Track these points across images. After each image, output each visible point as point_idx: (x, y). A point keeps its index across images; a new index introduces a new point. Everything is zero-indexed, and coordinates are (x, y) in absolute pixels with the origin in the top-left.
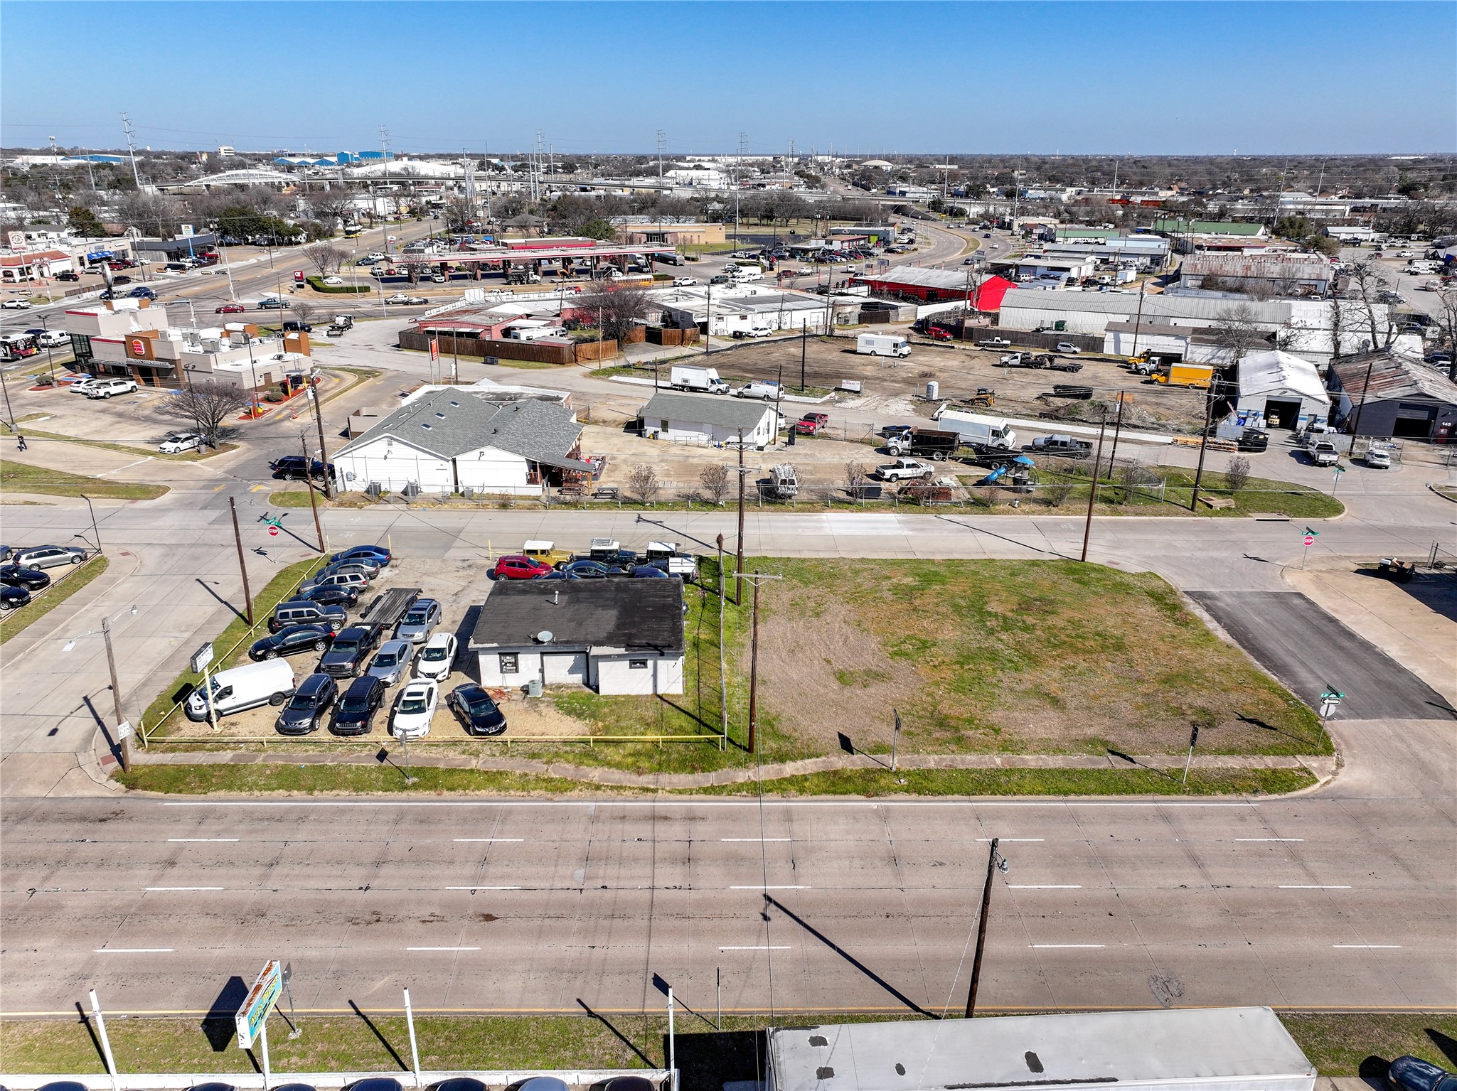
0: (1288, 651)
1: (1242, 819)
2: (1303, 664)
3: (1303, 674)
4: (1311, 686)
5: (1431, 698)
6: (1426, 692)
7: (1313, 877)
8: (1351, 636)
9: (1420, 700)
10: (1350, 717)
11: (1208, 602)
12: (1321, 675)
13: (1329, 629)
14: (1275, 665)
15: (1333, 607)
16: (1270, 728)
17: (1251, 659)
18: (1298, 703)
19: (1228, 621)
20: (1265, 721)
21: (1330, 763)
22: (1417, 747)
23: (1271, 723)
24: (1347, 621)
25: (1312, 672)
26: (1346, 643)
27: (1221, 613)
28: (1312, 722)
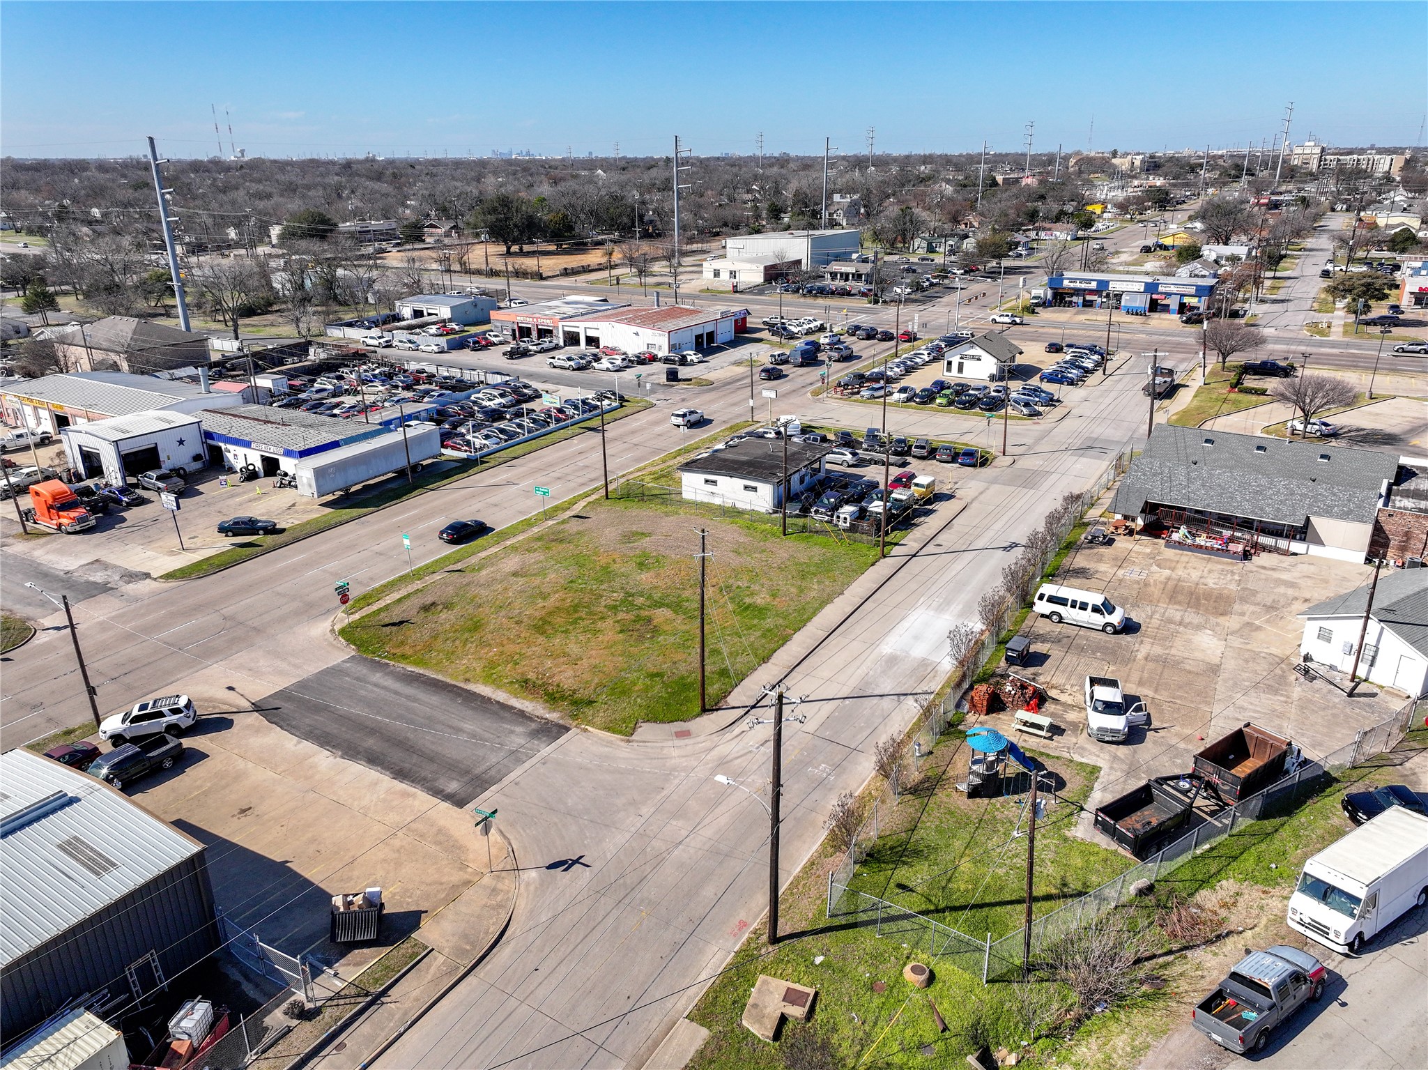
0: (415, 700)
1: (372, 579)
2: (396, 693)
3: (389, 682)
4: (378, 675)
5: (277, 716)
6: (283, 720)
7: (324, 571)
8: (373, 760)
9: (287, 707)
10: (338, 665)
11: (534, 726)
12: (375, 689)
13: (396, 755)
14: (417, 680)
15: (410, 801)
16: (387, 625)
17: (440, 677)
18: (379, 656)
19: (490, 707)
20: (394, 628)
21: (337, 628)
22: (284, 666)
23: (388, 630)
24: (385, 782)
25: (385, 688)
26: (370, 743)
27: (507, 715)
28: (361, 645)
